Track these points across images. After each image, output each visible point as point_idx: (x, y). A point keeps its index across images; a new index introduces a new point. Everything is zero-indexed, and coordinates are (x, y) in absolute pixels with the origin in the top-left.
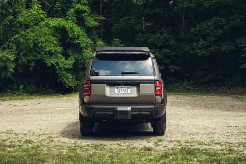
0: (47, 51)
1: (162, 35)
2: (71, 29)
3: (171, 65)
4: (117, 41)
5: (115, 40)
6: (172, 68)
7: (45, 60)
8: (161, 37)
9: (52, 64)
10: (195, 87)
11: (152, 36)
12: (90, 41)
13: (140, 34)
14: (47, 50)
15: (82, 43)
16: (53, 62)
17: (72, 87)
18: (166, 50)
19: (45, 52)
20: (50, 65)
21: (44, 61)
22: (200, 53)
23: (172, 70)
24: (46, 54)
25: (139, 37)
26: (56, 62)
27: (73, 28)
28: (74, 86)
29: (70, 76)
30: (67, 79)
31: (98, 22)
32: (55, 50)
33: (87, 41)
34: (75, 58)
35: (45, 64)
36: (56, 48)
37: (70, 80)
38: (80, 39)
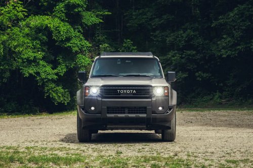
0: (26, 59)
1: (184, 32)
2: (57, 28)
3: (197, 72)
4: (128, 42)
5: (125, 41)
6: (198, 76)
7: (21, 69)
8: (183, 35)
9: (31, 75)
10: (229, 101)
11: (172, 34)
12: (88, 43)
13: (158, 32)
14: (26, 56)
15: (74, 47)
16: (31, 72)
17: (64, 103)
18: (189, 52)
19: (22, 59)
20: (27, 75)
21: (21, 71)
22: (224, 54)
23: (198, 79)
24: (24, 62)
25: (155, 36)
26: (35, 71)
27: (59, 27)
28: (68, 103)
29: (60, 89)
30: (57, 94)
31: (100, 19)
32: (35, 57)
33: (84, 44)
34: (67, 67)
35: (21, 75)
36: (36, 55)
37: (60, 95)
38: (71, 42)
